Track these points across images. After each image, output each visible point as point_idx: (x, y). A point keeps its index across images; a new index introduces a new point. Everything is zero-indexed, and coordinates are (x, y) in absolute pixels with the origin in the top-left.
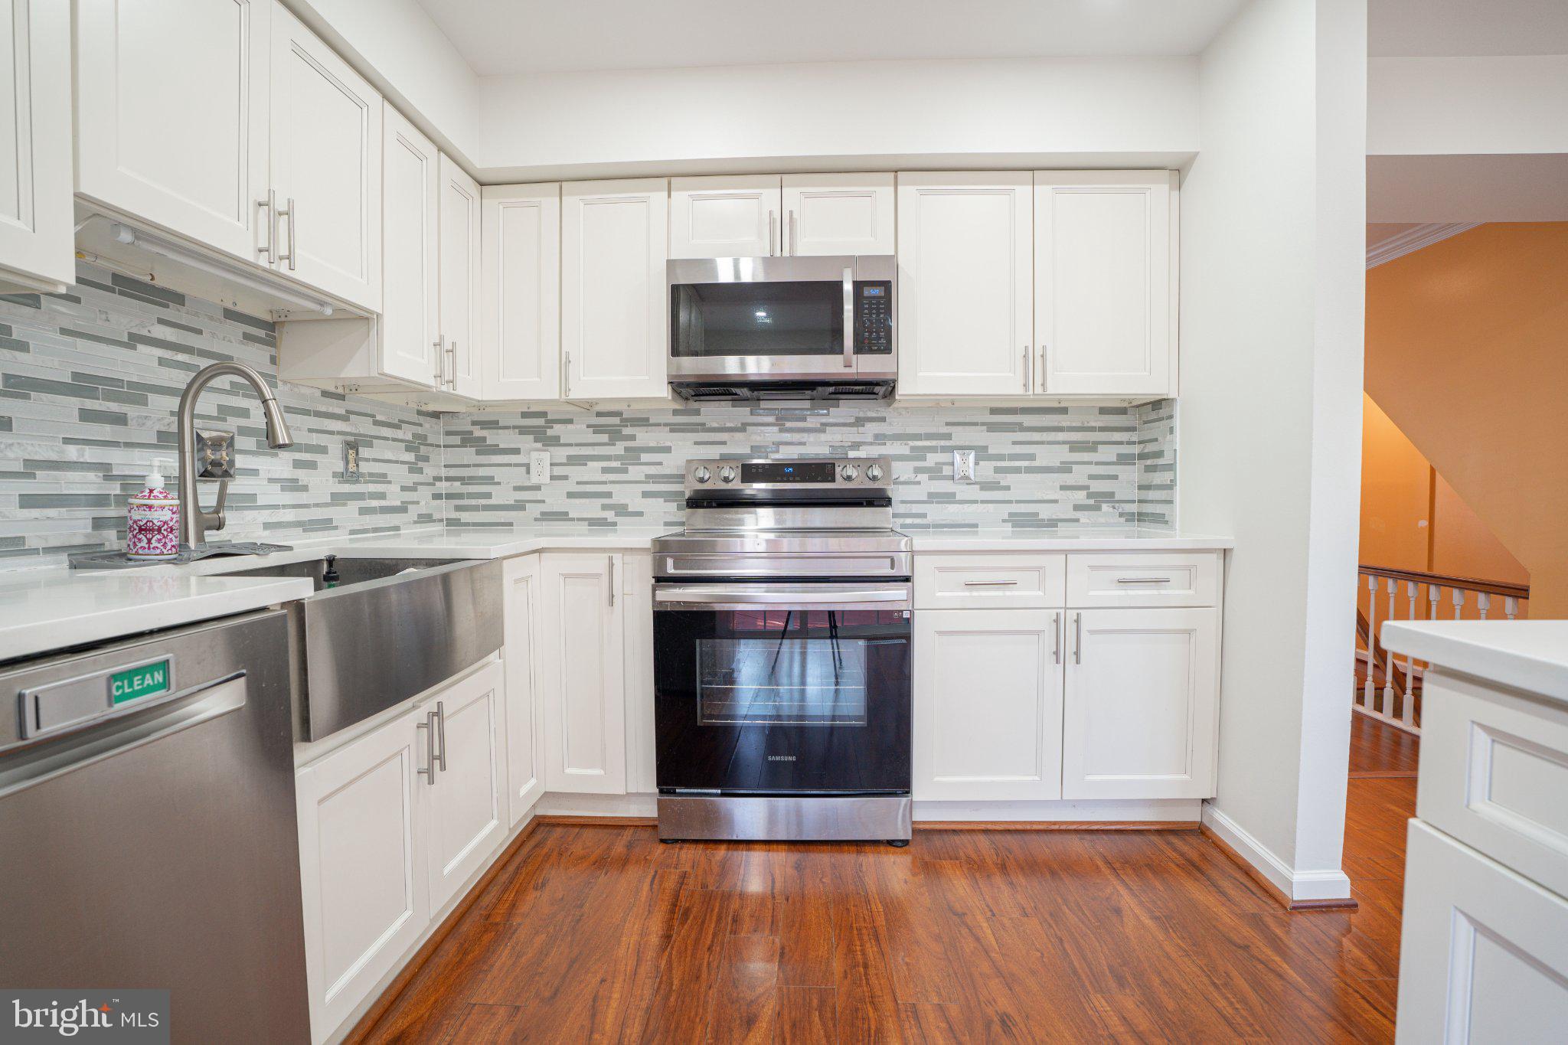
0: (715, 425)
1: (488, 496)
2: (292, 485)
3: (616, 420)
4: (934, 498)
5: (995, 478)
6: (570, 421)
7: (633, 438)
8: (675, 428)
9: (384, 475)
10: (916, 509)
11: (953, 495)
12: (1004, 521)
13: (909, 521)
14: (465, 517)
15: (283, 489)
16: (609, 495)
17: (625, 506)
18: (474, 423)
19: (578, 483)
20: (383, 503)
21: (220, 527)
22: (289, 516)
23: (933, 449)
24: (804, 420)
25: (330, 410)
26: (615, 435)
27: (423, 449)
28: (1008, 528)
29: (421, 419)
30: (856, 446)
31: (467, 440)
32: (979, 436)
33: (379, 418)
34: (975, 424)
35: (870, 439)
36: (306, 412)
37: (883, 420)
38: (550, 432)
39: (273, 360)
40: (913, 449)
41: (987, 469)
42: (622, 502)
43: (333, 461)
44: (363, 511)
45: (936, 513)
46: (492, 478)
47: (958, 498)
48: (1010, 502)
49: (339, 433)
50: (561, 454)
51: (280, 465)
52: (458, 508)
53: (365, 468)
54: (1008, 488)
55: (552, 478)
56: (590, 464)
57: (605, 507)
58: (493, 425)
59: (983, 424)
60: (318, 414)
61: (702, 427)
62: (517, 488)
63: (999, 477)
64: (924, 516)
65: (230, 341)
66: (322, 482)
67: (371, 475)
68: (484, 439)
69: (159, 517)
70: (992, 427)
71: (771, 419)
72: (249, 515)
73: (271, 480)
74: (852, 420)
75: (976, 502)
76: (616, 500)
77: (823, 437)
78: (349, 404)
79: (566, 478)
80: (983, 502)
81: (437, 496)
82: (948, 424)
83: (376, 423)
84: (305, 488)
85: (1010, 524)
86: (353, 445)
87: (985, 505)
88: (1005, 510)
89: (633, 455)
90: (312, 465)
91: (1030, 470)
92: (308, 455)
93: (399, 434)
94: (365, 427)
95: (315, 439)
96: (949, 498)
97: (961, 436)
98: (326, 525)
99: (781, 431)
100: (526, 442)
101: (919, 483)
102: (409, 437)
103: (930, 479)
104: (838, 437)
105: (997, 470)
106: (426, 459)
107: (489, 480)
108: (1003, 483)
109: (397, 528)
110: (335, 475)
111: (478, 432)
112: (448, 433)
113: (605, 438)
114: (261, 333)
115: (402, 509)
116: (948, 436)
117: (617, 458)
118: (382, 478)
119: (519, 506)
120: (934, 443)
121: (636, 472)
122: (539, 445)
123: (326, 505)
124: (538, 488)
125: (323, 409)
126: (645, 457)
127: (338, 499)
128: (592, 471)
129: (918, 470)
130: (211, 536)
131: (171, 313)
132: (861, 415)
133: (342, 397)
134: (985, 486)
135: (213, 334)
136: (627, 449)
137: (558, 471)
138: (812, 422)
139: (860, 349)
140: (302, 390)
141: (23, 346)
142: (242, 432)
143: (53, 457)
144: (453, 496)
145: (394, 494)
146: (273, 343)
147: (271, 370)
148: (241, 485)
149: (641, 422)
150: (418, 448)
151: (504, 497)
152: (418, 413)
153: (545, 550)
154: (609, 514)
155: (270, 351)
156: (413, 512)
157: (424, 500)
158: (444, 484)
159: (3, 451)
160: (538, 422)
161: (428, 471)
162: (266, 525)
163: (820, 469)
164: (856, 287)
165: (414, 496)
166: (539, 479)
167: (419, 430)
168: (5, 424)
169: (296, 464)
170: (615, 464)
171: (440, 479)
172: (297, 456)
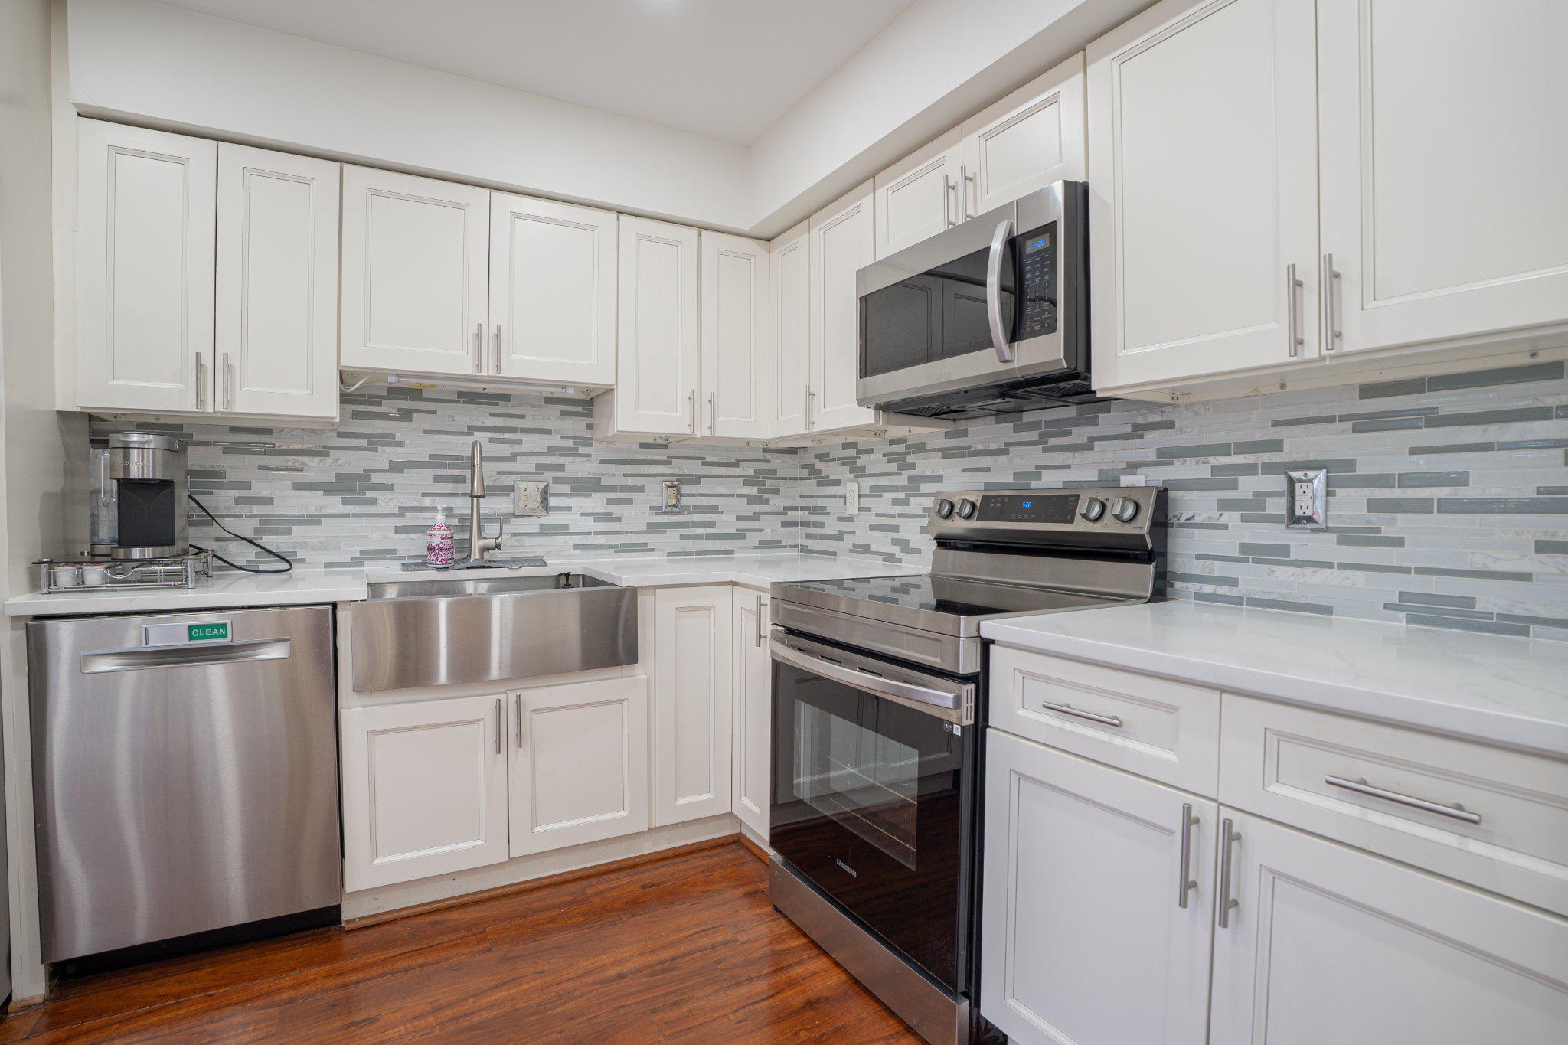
0: (980, 447)
1: (822, 525)
2: (607, 517)
3: (901, 448)
4: (1251, 552)
5: (1368, 522)
6: (870, 447)
7: (913, 466)
8: (947, 454)
9: (716, 507)
10: (1220, 569)
11: (1285, 550)
12: (1387, 606)
13: (1208, 589)
14: (812, 544)
15: (595, 520)
16: (895, 529)
17: (907, 542)
18: (816, 456)
19: (877, 515)
20: (711, 531)
22: (601, 540)
23: (1250, 470)
24: (1069, 434)
25: (650, 458)
26: (904, 466)
27: (769, 483)
28: (1399, 622)
29: (768, 456)
30: (1133, 467)
31: (815, 473)
32: (1337, 443)
33: (709, 459)
34: (1330, 419)
35: (1152, 456)
36: (623, 462)
37: (1170, 425)
38: (860, 463)
39: (590, 427)
40: (1215, 469)
41: (1351, 504)
42: (906, 537)
43: (655, 493)
44: (683, 537)
45: (1254, 579)
46: (825, 508)
47: (1293, 557)
48: (1406, 570)
49: (658, 475)
50: (867, 483)
51: (596, 503)
52: (808, 536)
53: (686, 502)
54: (1398, 542)
55: (860, 509)
56: (885, 494)
57: (895, 542)
58: (824, 457)
59: (1343, 418)
60: (633, 463)
61: (969, 451)
62: (841, 519)
63: (1377, 519)
64: (1233, 582)
65: (549, 419)
66: (636, 515)
67: (695, 507)
68: (820, 471)
69: (437, 540)
70: (1363, 423)
71: (1034, 435)
72: (560, 539)
73: (582, 514)
74: (1128, 429)
75: (1329, 565)
76: (903, 534)
77: (1089, 456)
78: (671, 452)
79: (868, 509)
80: (1343, 566)
81: (785, 525)
82: (1276, 424)
83: (704, 464)
84: (619, 519)
85: (1402, 615)
86: (676, 485)
87: (1347, 573)
88: (1392, 586)
89: (913, 487)
90: (630, 502)
91: (1448, 506)
92: (622, 493)
93: (737, 471)
94: (695, 468)
95: (630, 482)
96: (1277, 555)
97: (1299, 444)
98: (644, 547)
99: (1045, 450)
100: (845, 473)
101: (1225, 527)
102: (751, 473)
103: (1244, 519)
104: (1110, 456)
105: (1374, 506)
106: (776, 491)
107: (823, 511)
108: (1386, 532)
109: (731, 552)
110: (652, 508)
111: (819, 466)
112: (803, 467)
113: (893, 468)
114: (579, 409)
115: (740, 535)
116: (1276, 446)
117: (902, 488)
118: (713, 510)
119: (839, 537)
120: (1250, 459)
121: (917, 504)
122: (852, 476)
123: (643, 532)
124: (850, 519)
125: (642, 457)
126: (924, 488)
127: (652, 527)
128: (883, 504)
129: (1224, 506)
131: (501, 407)
132: (1140, 420)
133: (664, 447)
134: (1349, 537)
135: (534, 416)
136: (910, 478)
137: (864, 502)
138: (1080, 434)
139: (1015, 335)
140: (619, 445)
141: (401, 444)
142: (556, 480)
143: (416, 504)
144: (805, 524)
145: (727, 523)
146: (590, 414)
147: (587, 434)
148: (554, 518)
149: (920, 448)
150: (763, 482)
151: (832, 527)
152: (765, 451)
153: (734, 584)
154: (896, 550)
155: (586, 420)
156: (753, 538)
157: (770, 527)
158: (800, 513)
159: (387, 502)
160: (852, 453)
161: (777, 502)
162: (577, 547)
163: (1062, 504)
164: (1013, 245)
165: (755, 524)
166: (852, 510)
167: (765, 466)
168: (389, 488)
169: (610, 502)
170: (901, 495)
171: (795, 509)
172: (611, 495)
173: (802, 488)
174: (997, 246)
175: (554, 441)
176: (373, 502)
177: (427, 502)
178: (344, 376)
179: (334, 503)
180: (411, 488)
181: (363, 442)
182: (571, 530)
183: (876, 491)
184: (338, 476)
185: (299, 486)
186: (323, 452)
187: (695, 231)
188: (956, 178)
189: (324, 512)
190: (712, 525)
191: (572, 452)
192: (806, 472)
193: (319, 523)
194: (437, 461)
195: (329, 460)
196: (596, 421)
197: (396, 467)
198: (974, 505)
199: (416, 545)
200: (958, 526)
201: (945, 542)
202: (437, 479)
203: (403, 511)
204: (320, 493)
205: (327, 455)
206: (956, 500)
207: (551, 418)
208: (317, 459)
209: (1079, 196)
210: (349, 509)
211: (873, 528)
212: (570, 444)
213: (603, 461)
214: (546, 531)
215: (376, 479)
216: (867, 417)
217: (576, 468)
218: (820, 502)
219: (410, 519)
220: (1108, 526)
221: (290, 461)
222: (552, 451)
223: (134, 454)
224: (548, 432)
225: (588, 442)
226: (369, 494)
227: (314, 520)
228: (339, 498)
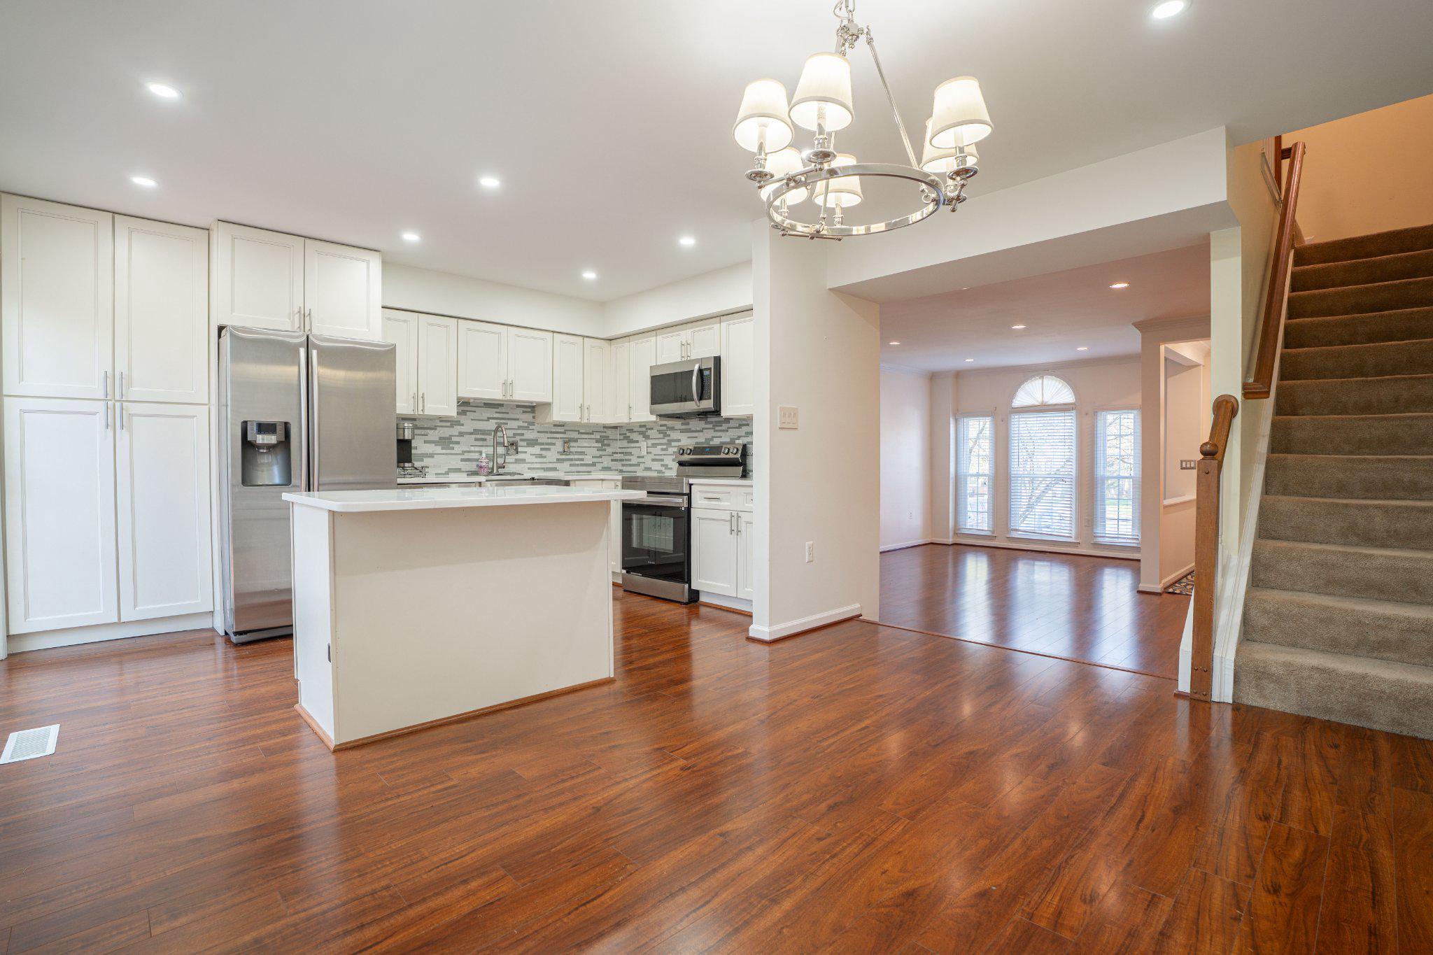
1: (630, 460)
2: (540, 456)
6: (652, 429)
7: (669, 435)
8: (682, 431)
15: (536, 457)
16: (662, 460)
17: (667, 465)
18: (627, 430)
19: (655, 455)
20: (582, 462)
21: (504, 467)
22: (538, 466)
24: (721, 426)
25: (557, 430)
26: (665, 435)
27: (606, 442)
29: (605, 430)
30: (739, 438)
31: (626, 438)
33: (581, 431)
35: (744, 434)
36: (547, 432)
38: (647, 434)
39: (534, 417)
43: (559, 446)
44: (571, 465)
46: (631, 452)
49: (560, 438)
50: (650, 442)
51: (536, 450)
52: (623, 465)
53: (573, 449)
55: (647, 452)
56: (658, 446)
57: (662, 465)
58: (631, 431)
60: (551, 432)
61: (689, 431)
62: (638, 457)
66: (552, 455)
67: (577, 452)
68: (629, 437)
69: (484, 464)
71: (711, 426)
72: (523, 465)
73: (531, 455)
76: (665, 463)
77: (727, 433)
78: (565, 428)
79: (650, 453)
81: (612, 460)
83: (580, 433)
84: (545, 457)
86: (567, 442)
89: (669, 443)
90: (549, 449)
92: (547, 447)
93: (593, 436)
94: (575, 435)
95: (550, 441)
98: (555, 469)
100: (640, 438)
102: (599, 437)
104: (730, 434)
106: (609, 445)
107: (630, 454)
109: (590, 472)
110: (558, 452)
111: (628, 434)
112: (620, 434)
113: (661, 436)
114: (529, 410)
115: (594, 464)
117: (665, 444)
118: (583, 453)
119: (638, 465)
121: (671, 450)
122: (644, 439)
123: (555, 462)
124: (643, 457)
125: (554, 431)
126: (673, 444)
127: (559, 460)
128: (658, 450)
130: (501, 471)
131: (500, 410)
133: (564, 426)
135: (513, 413)
136: (668, 440)
137: (650, 450)
139: (701, 398)
140: (545, 425)
141: (463, 425)
142: (521, 440)
143: (468, 450)
144: (621, 460)
145: (588, 459)
146: (533, 411)
147: (533, 420)
148: (520, 456)
149: (672, 429)
150: (604, 441)
151: (634, 460)
152: (604, 427)
153: (602, 480)
154: (663, 469)
155: (532, 415)
156: (599, 466)
157: (606, 461)
158: (619, 455)
159: (458, 449)
160: (644, 429)
161: (609, 450)
162: (529, 469)
163: (717, 449)
164: (701, 371)
165: (600, 460)
166: (644, 453)
167: (604, 434)
168: (458, 443)
169: (542, 449)
170: (665, 447)
171: (617, 453)
172: (543, 447)
173: (619, 444)
174: (696, 367)
175: (520, 423)
176: (453, 448)
177: (472, 449)
178: (459, 399)
179: (438, 449)
180: (466, 443)
181: (449, 424)
182: (527, 461)
183: (654, 445)
184: (440, 438)
185: (426, 442)
186: (434, 428)
187: (581, 338)
188: (684, 342)
189: (436, 452)
190: (582, 460)
191: (527, 428)
192: (622, 437)
193: (433, 457)
194: (476, 431)
195: (437, 431)
196: (537, 414)
197: (461, 434)
198: (691, 450)
199: (473, 466)
200: (686, 457)
201: (681, 464)
202: (476, 440)
203: (464, 452)
204: (433, 445)
205: (436, 429)
206: (685, 448)
207: (518, 413)
208: (433, 431)
209: (717, 360)
210: (444, 451)
211: (653, 460)
212: (526, 425)
213: (538, 432)
214: (517, 461)
215: (454, 439)
216: (653, 418)
217: (529, 435)
218: (629, 450)
219: (466, 456)
220: (731, 456)
221: (423, 432)
222: (520, 427)
223: (406, 430)
224: (518, 419)
225: (533, 424)
226: (451, 445)
227: (431, 456)
228: (440, 447)
